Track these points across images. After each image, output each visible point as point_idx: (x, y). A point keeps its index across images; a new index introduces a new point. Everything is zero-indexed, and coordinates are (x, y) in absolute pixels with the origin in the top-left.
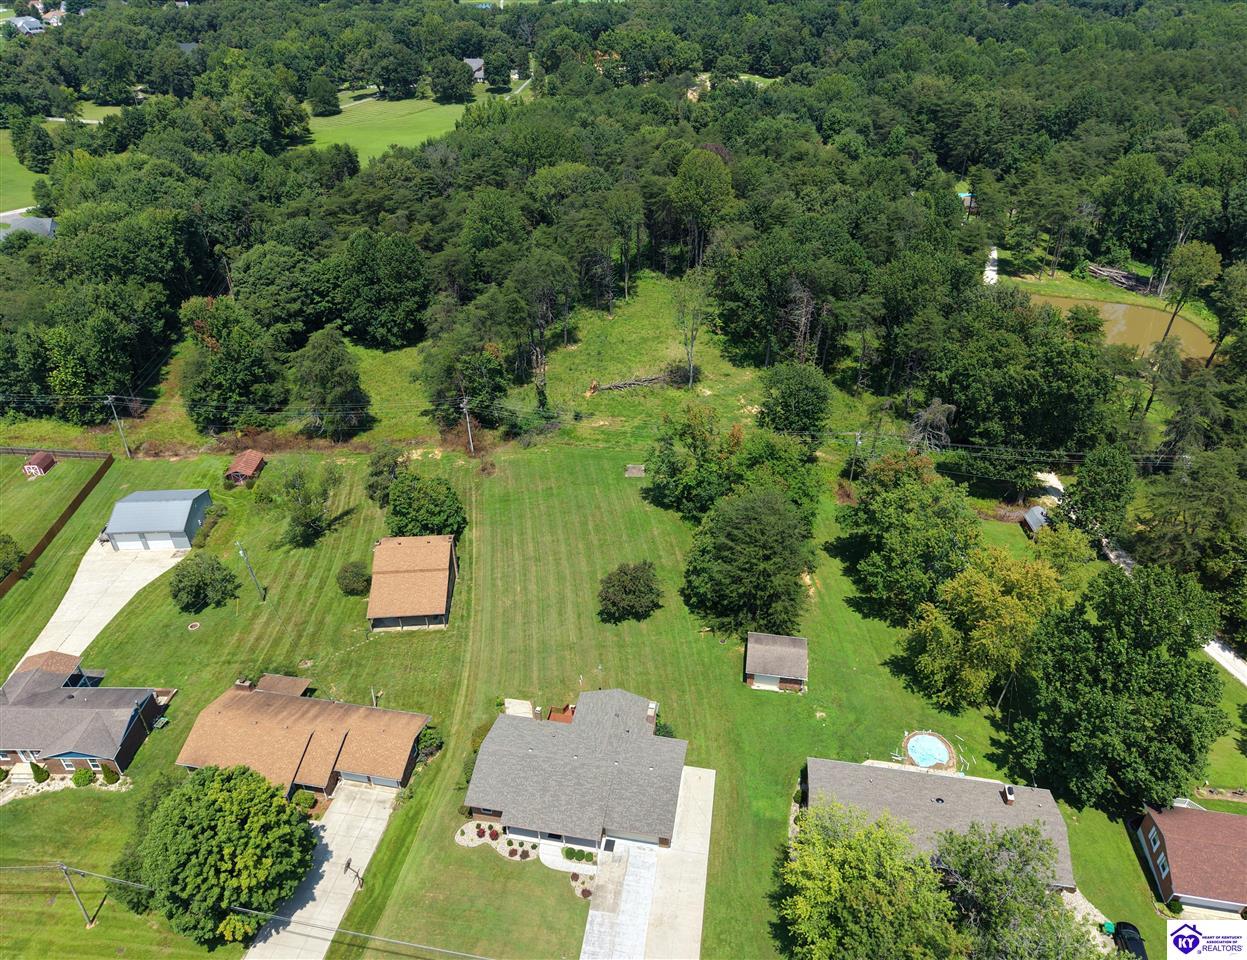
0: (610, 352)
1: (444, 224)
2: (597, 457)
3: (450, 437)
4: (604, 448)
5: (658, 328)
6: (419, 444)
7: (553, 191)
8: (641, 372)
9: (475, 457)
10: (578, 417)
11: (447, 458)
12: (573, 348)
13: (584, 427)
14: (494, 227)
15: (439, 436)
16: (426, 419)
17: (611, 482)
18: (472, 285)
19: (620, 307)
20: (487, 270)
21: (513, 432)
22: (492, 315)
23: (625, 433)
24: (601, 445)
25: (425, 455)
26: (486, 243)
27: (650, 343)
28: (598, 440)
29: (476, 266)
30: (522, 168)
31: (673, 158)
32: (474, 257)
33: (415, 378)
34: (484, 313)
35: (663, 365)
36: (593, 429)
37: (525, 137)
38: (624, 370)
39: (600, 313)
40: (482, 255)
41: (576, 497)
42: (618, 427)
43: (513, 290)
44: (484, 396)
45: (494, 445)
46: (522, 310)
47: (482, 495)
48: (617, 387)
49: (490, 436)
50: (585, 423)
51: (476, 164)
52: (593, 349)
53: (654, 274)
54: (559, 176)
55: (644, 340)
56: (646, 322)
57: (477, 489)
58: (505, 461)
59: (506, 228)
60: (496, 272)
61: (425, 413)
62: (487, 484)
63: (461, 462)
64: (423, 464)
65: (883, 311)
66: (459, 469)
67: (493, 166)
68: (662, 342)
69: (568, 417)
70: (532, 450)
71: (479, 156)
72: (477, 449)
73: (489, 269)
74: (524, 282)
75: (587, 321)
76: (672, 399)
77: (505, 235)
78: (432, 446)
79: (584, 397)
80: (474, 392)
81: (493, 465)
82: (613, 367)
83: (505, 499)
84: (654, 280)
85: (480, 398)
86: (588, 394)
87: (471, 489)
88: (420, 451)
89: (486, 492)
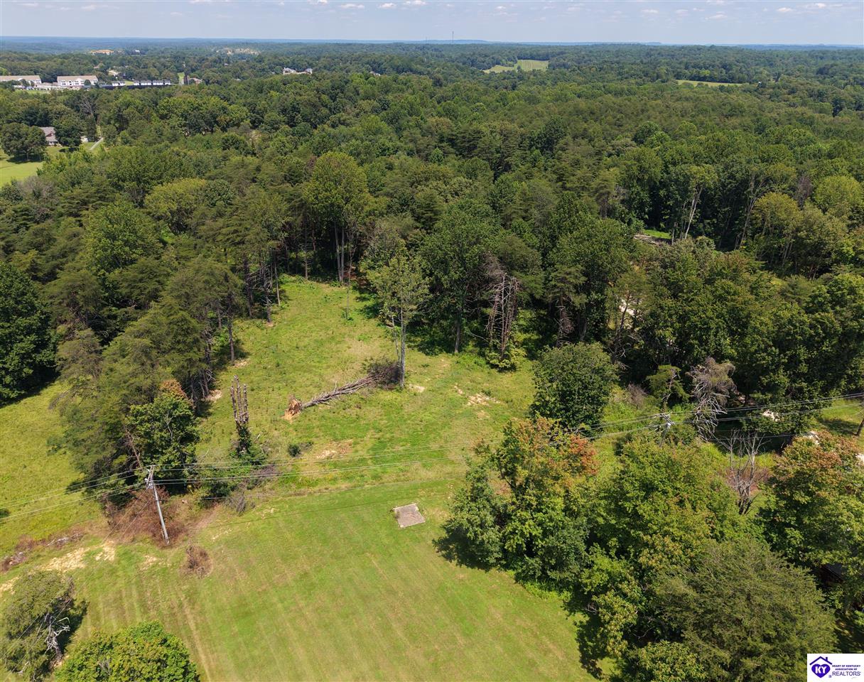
0: (289, 361)
1: (55, 249)
2: (347, 505)
3: (123, 517)
4: (349, 490)
5: (327, 328)
6: (74, 541)
7: (175, 207)
8: (337, 379)
9: (171, 546)
10: (294, 451)
11: (125, 555)
12: (242, 364)
13: (308, 464)
14: (126, 243)
15: (104, 521)
16: (77, 496)
17: (386, 541)
18: (105, 312)
19: (276, 313)
20: (124, 291)
21: (218, 493)
22: (157, 344)
23: (363, 460)
24: (343, 485)
25: (89, 557)
26: (116, 262)
27: (328, 345)
28: (335, 479)
29: (107, 289)
30: (130, 192)
31: (289, 170)
32: (104, 280)
33: (55, 446)
34: (146, 341)
35: (358, 367)
36: (322, 463)
37: (130, 161)
38: (317, 379)
39: (258, 322)
40: (115, 275)
41: (350, 580)
42: (350, 455)
43: (177, 307)
44: (170, 453)
45: (194, 519)
46: (194, 330)
47: (202, 613)
48: (320, 401)
49: (183, 504)
50: (305, 457)
51: (77, 191)
52: (269, 361)
53: (293, 278)
54: (181, 191)
55: (320, 343)
56: (310, 324)
57: (192, 602)
58: (218, 542)
59: (140, 242)
60: (137, 292)
61: (74, 487)
62: (204, 591)
63: (151, 559)
64: (89, 575)
65: (583, 279)
66: (152, 573)
67: (98, 192)
68: (339, 342)
69: (282, 455)
70: (251, 514)
71: (79, 183)
72: (174, 533)
73: (127, 290)
74: (187, 296)
75: (247, 332)
76: (391, 405)
77: (139, 251)
78: (96, 540)
79: (286, 422)
80: (152, 451)
81: (204, 554)
82: (302, 379)
83: (243, 612)
84: (297, 283)
85: (164, 458)
86: (288, 417)
87: (181, 606)
88: (79, 553)
89: (208, 605)
